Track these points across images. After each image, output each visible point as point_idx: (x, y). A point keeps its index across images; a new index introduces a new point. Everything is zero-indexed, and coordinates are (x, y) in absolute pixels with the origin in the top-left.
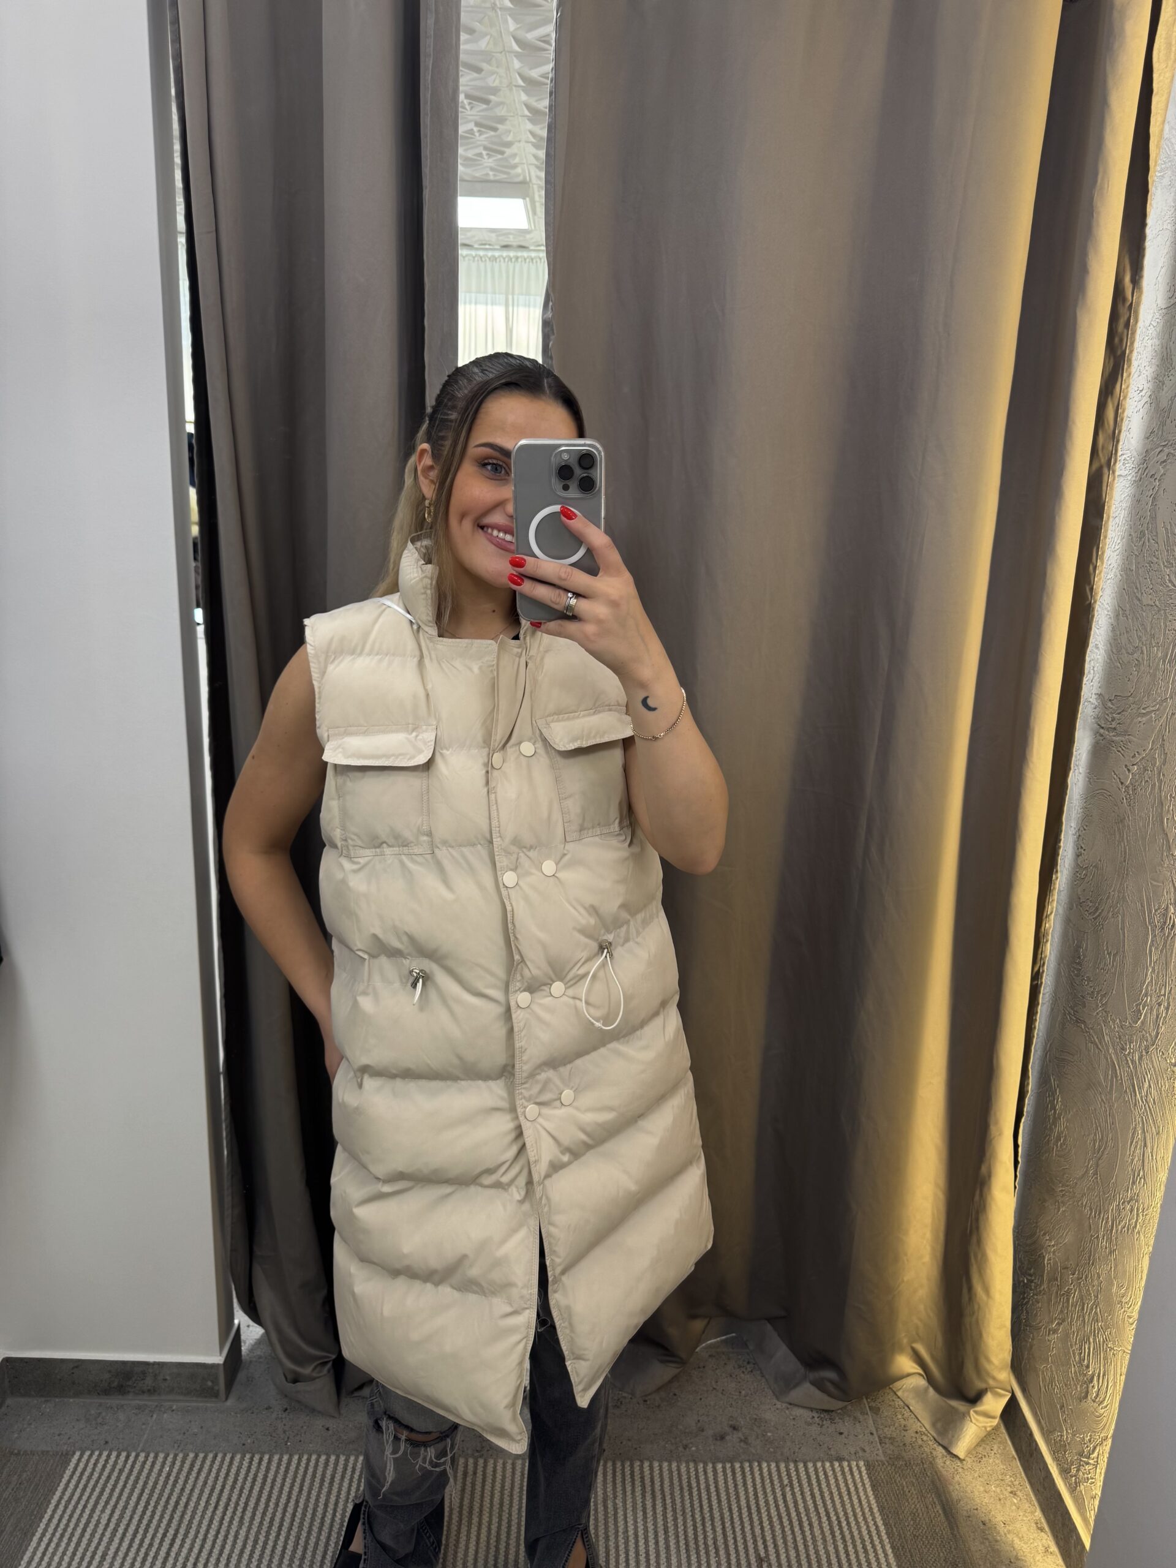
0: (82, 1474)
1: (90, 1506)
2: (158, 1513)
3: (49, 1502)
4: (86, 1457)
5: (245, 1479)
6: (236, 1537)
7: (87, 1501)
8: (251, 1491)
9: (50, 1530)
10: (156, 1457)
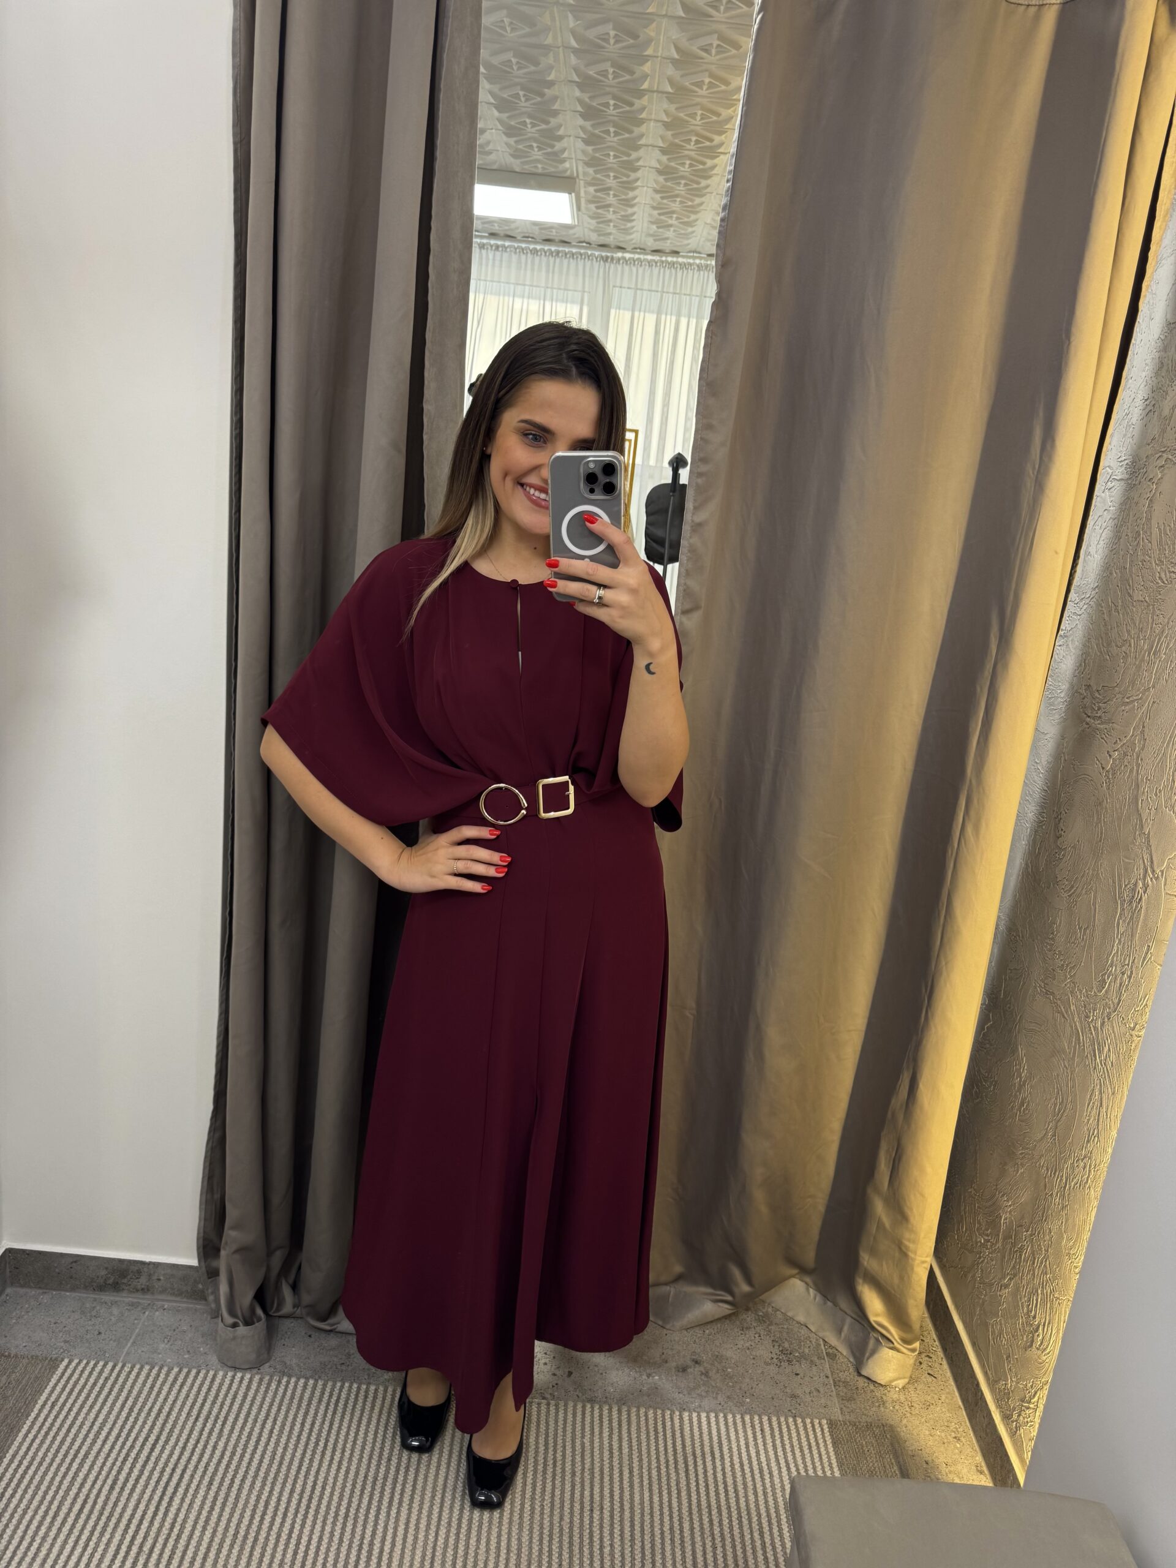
0: (69, 1378)
1: (75, 1410)
2: (141, 1420)
3: (36, 1402)
4: (74, 1364)
5: (226, 1395)
6: (215, 1448)
7: (73, 1405)
8: (231, 1407)
9: (36, 1428)
10: (141, 1369)
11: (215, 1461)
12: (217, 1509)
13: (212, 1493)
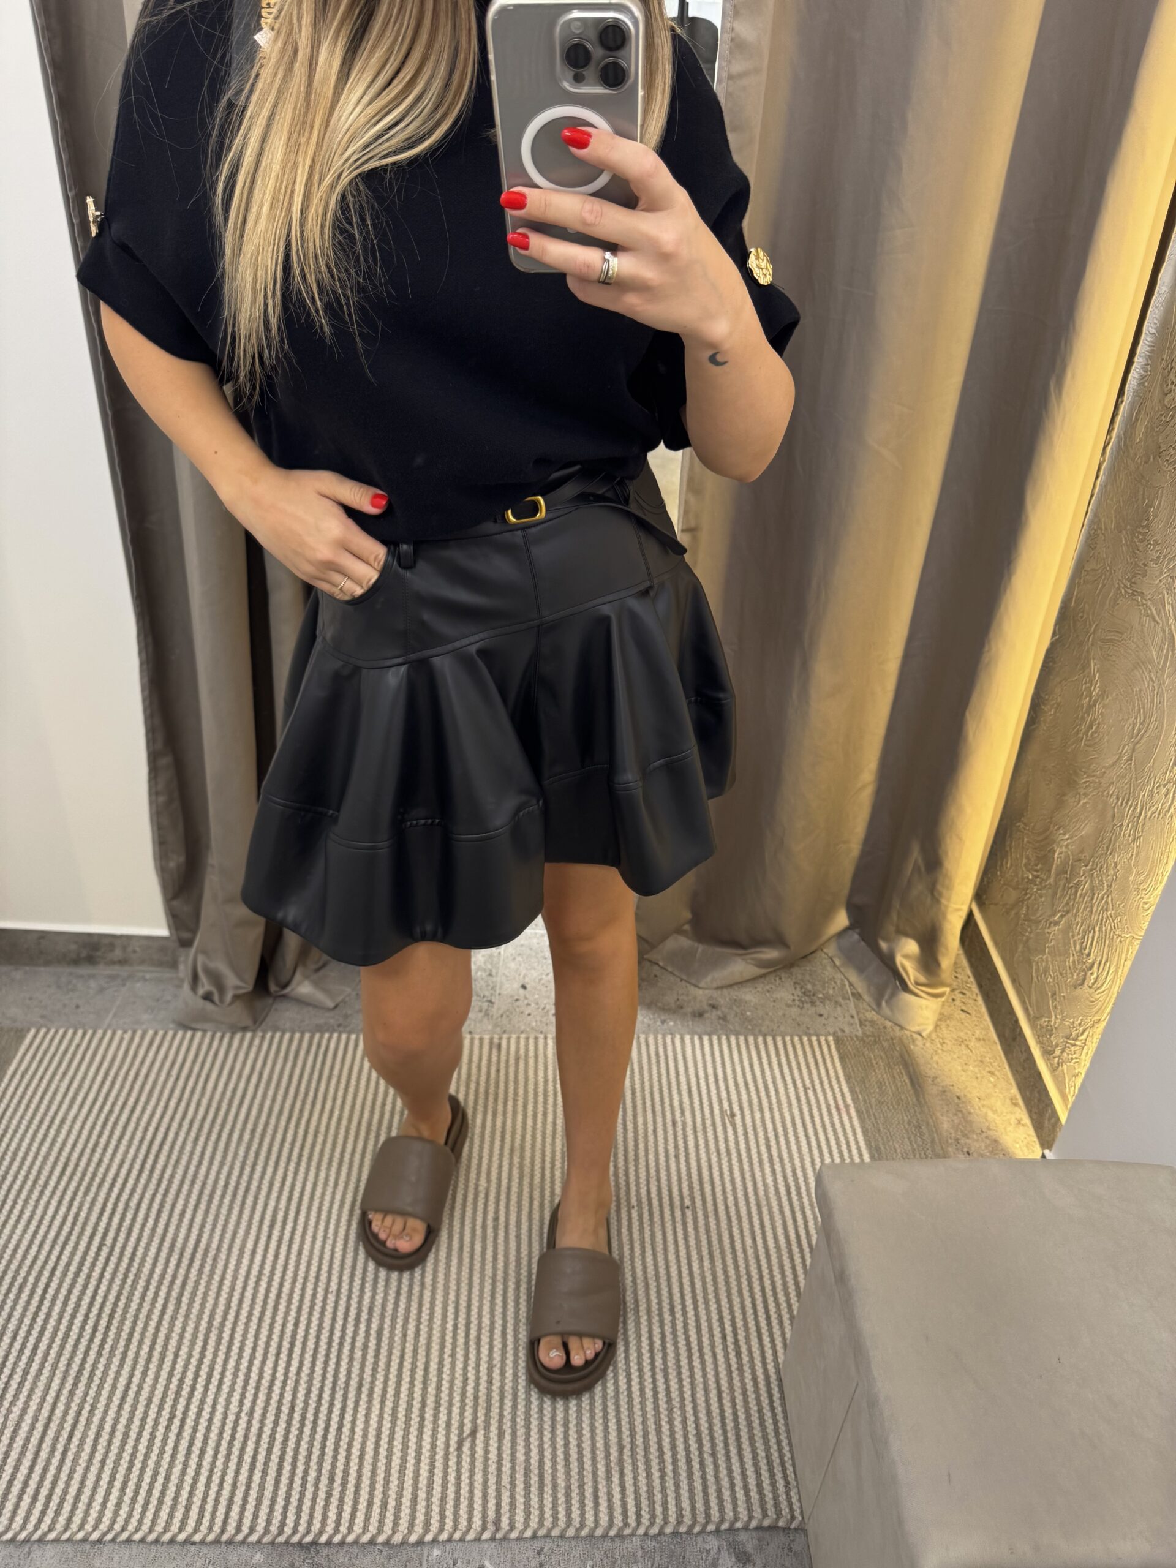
0: (38, 1049)
2: (118, 1084)
4: (42, 1032)
11: (199, 1117)
12: (205, 1163)
13: (199, 1149)
